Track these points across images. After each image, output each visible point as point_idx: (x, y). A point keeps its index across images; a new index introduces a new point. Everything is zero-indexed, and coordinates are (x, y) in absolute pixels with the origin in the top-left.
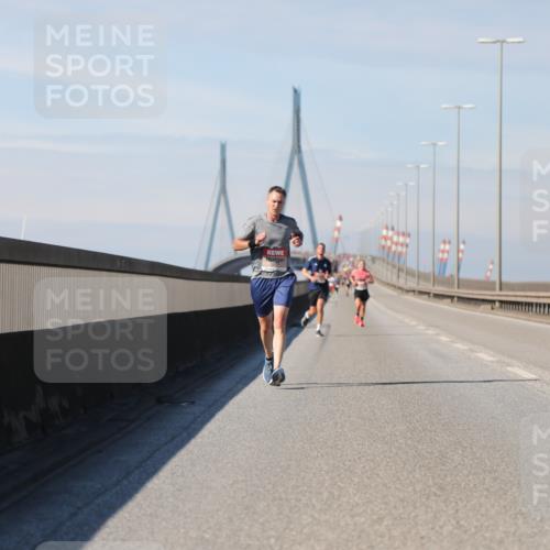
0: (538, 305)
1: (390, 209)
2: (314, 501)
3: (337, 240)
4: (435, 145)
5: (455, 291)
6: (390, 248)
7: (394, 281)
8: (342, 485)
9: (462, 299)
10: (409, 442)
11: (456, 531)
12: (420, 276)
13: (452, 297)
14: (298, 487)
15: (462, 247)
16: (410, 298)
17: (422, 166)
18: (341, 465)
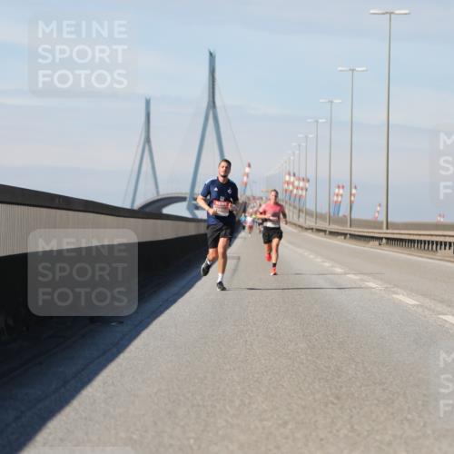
0: (420, 242)
1: (292, 158)
2: (228, 407)
3: (246, 184)
4: (332, 102)
5: (347, 229)
6: (291, 192)
7: (295, 220)
8: (252, 394)
9: (354, 236)
10: (309, 358)
11: (350, 434)
12: (318, 216)
13: (345, 235)
14: (213, 396)
15: (354, 191)
16: (309, 235)
17: (320, 121)
18: (251, 377)
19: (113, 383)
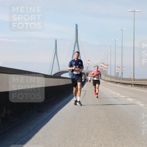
0: (145, 85)
3: (88, 67)
5: (121, 81)
7: (104, 78)
9: (123, 83)
10: (109, 123)
14: (78, 136)
15: (123, 69)
16: (109, 83)
17: (112, 46)
18: (90, 130)
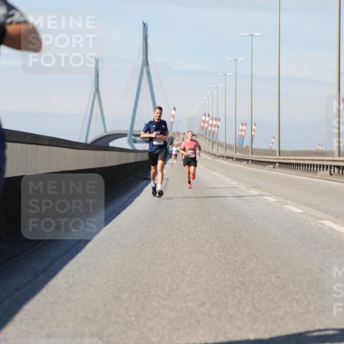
0: (304, 165)
1: (207, 103)
2: (160, 292)
3: (172, 123)
4: (236, 60)
5: (249, 156)
6: (207, 128)
7: (210, 149)
8: (178, 282)
9: (254, 162)
10: (221, 254)
11: (253, 311)
12: (227, 147)
13: (248, 160)
14: (149, 284)
15: (254, 127)
16: (221, 161)
17: (228, 74)
18: (177, 269)
19: (73, 276)
